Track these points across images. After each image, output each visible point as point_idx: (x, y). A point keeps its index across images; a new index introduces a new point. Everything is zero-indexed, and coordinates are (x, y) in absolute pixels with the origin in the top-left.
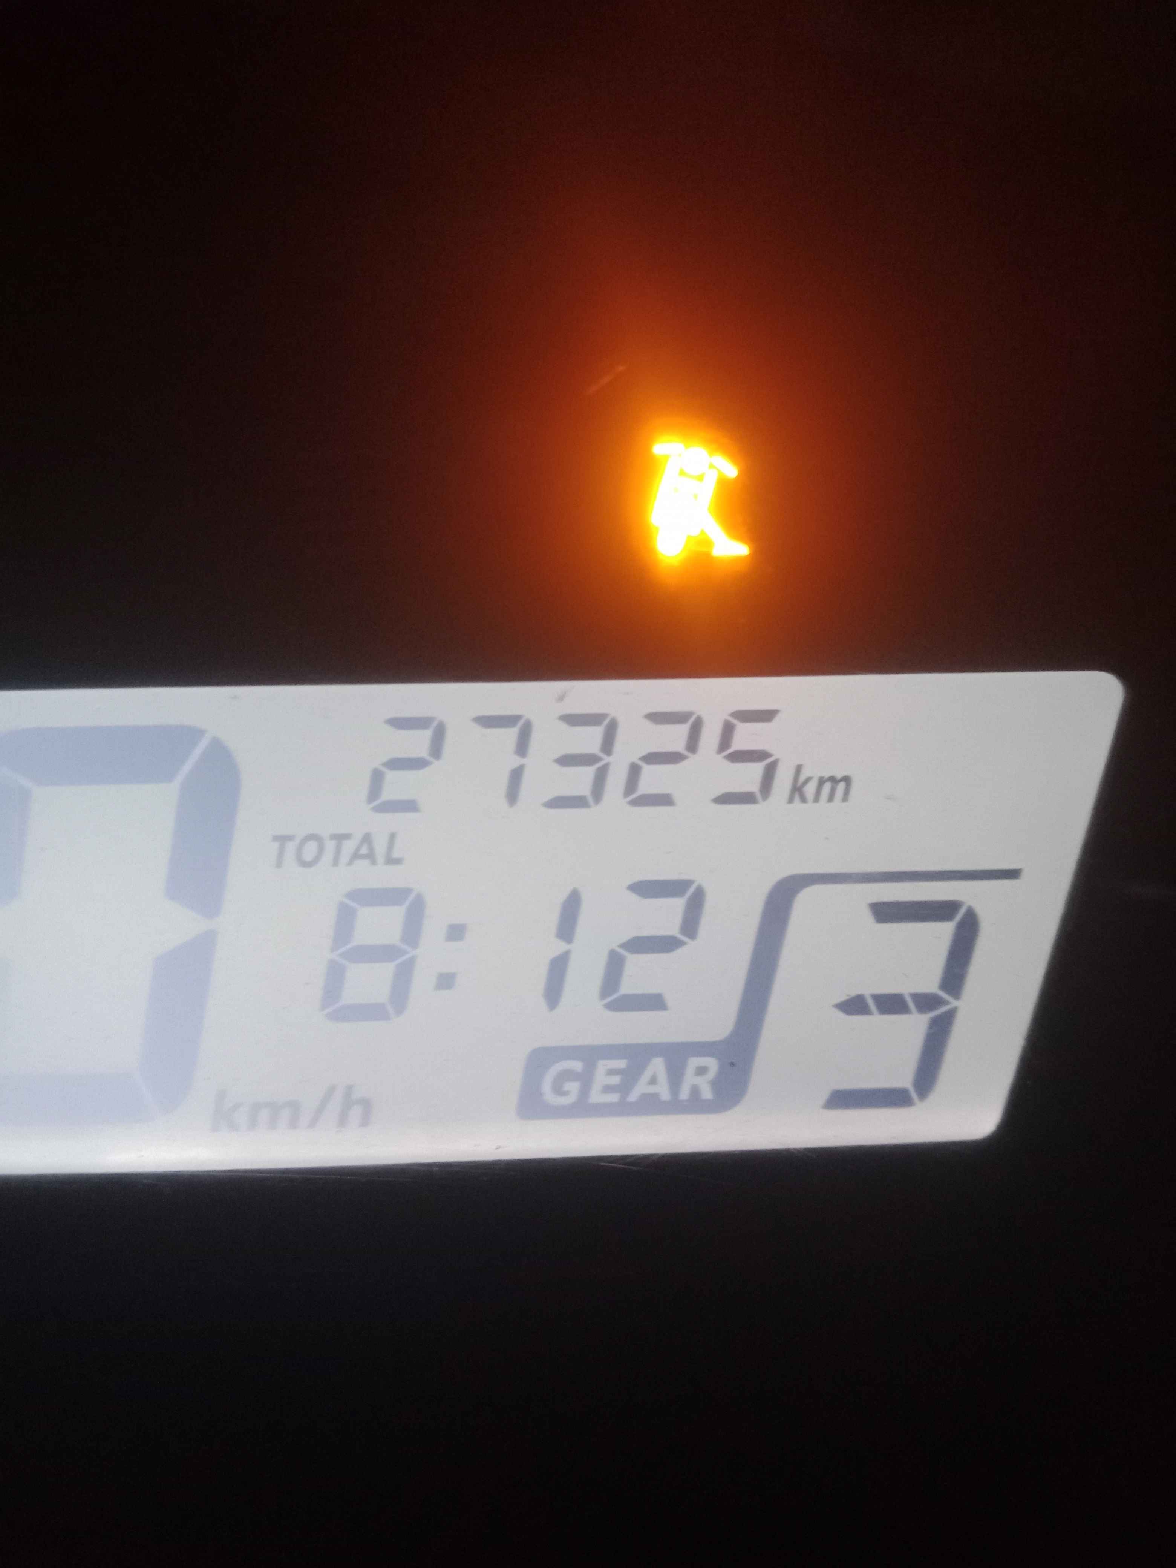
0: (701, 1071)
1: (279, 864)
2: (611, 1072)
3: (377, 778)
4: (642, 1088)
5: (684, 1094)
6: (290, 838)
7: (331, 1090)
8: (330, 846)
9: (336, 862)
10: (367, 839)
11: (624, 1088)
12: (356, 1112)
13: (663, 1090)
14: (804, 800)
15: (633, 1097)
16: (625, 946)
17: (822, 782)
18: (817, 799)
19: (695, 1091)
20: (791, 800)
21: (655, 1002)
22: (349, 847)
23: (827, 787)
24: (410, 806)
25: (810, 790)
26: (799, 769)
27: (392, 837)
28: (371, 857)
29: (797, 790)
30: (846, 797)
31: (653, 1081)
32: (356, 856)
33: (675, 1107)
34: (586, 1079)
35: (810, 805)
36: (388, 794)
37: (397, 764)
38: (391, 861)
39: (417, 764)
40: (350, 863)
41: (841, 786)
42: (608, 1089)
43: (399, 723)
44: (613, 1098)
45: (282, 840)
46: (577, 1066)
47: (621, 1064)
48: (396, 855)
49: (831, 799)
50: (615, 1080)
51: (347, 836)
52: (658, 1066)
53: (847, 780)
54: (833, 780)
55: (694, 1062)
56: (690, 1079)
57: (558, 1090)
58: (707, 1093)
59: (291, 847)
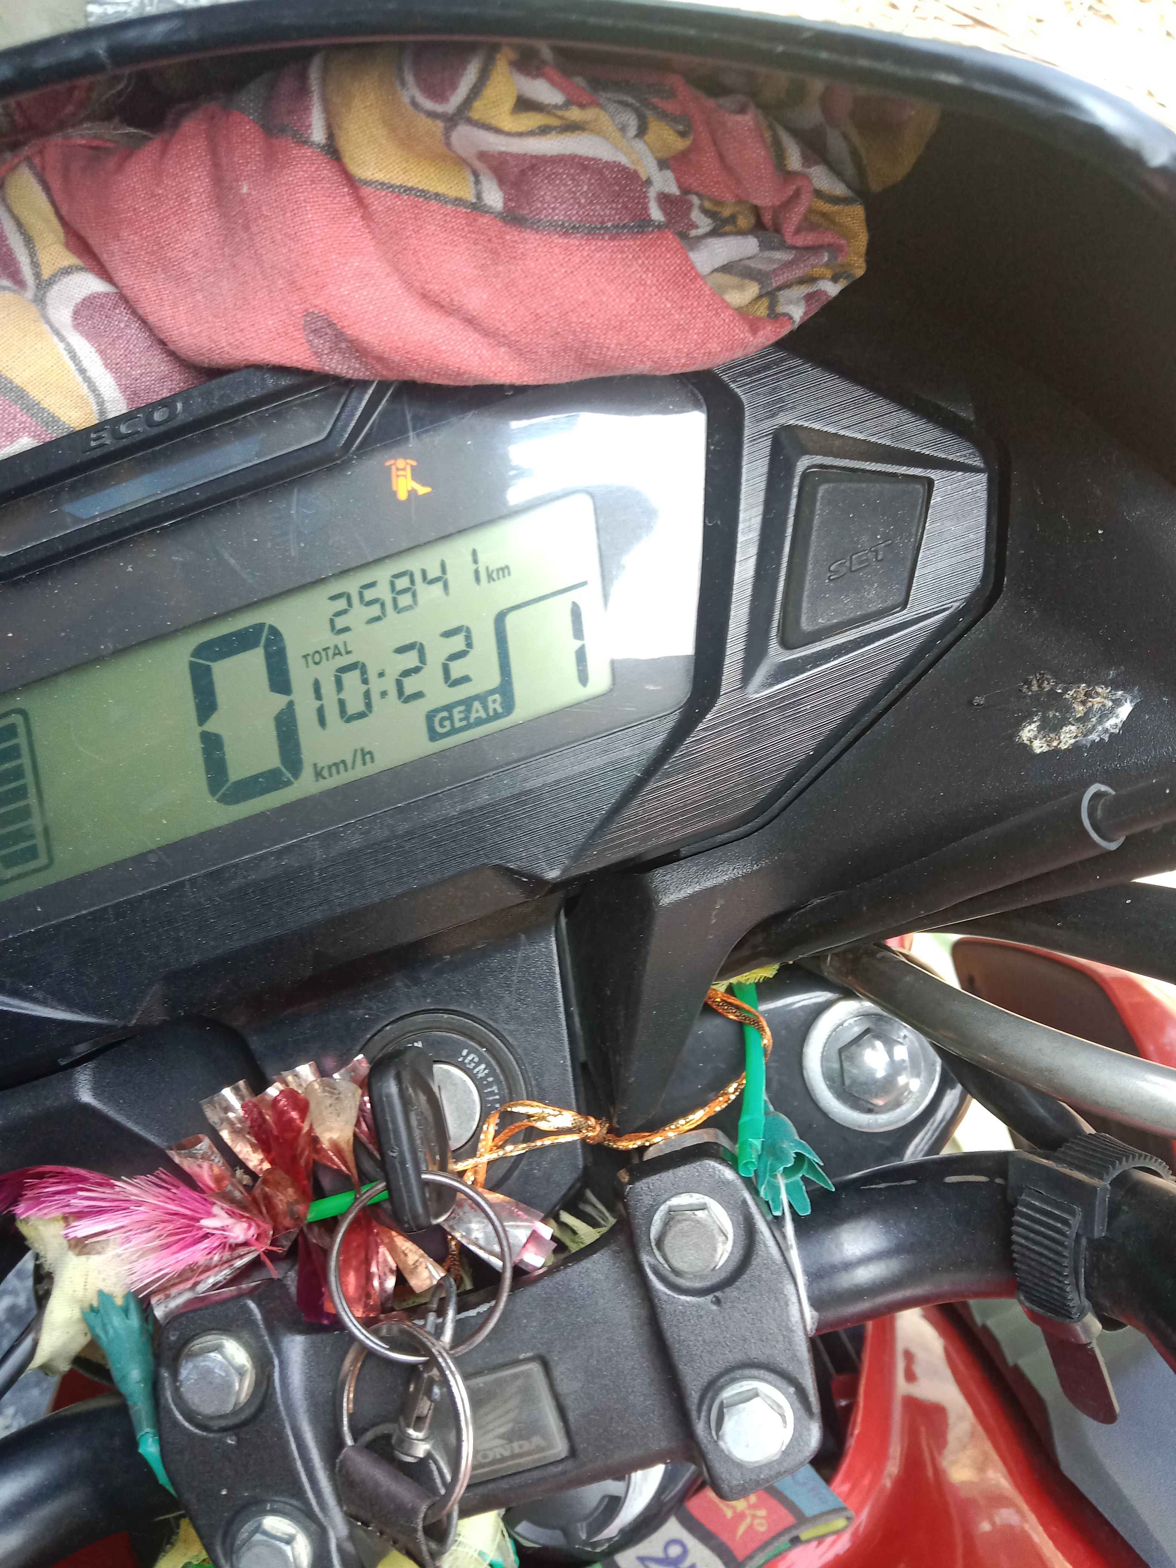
0: (494, 701)
1: (307, 667)
2: (460, 712)
3: (332, 621)
4: (473, 716)
5: (491, 713)
6: (308, 655)
7: (356, 751)
8: (323, 653)
9: (328, 660)
10: (336, 647)
11: (467, 718)
12: (368, 757)
13: (482, 714)
14: (494, 580)
15: (472, 720)
16: (447, 660)
17: (498, 570)
18: (499, 578)
19: (495, 709)
20: (489, 582)
21: (466, 679)
22: (330, 652)
23: (501, 573)
24: (346, 629)
25: (495, 575)
26: (487, 568)
27: (345, 644)
28: (340, 654)
29: (490, 578)
30: (509, 574)
31: (477, 711)
32: (335, 654)
33: (489, 720)
34: (450, 718)
35: (497, 582)
36: (339, 626)
37: (339, 614)
38: (348, 653)
39: (344, 612)
40: (333, 658)
41: (506, 571)
42: (461, 720)
43: (333, 598)
44: (464, 723)
45: (305, 657)
46: (445, 714)
47: (462, 708)
48: (349, 649)
49: (504, 576)
50: (462, 715)
51: (328, 648)
52: (477, 705)
53: (507, 567)
54: (502, 569)
55: (490, 699)
56: (491, 706)
57: (442, 726)
58: (500, 710)
59: (310, 658)
